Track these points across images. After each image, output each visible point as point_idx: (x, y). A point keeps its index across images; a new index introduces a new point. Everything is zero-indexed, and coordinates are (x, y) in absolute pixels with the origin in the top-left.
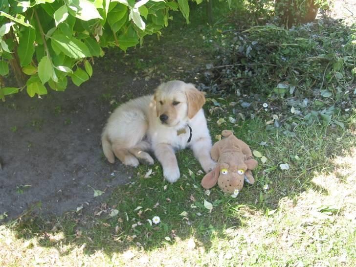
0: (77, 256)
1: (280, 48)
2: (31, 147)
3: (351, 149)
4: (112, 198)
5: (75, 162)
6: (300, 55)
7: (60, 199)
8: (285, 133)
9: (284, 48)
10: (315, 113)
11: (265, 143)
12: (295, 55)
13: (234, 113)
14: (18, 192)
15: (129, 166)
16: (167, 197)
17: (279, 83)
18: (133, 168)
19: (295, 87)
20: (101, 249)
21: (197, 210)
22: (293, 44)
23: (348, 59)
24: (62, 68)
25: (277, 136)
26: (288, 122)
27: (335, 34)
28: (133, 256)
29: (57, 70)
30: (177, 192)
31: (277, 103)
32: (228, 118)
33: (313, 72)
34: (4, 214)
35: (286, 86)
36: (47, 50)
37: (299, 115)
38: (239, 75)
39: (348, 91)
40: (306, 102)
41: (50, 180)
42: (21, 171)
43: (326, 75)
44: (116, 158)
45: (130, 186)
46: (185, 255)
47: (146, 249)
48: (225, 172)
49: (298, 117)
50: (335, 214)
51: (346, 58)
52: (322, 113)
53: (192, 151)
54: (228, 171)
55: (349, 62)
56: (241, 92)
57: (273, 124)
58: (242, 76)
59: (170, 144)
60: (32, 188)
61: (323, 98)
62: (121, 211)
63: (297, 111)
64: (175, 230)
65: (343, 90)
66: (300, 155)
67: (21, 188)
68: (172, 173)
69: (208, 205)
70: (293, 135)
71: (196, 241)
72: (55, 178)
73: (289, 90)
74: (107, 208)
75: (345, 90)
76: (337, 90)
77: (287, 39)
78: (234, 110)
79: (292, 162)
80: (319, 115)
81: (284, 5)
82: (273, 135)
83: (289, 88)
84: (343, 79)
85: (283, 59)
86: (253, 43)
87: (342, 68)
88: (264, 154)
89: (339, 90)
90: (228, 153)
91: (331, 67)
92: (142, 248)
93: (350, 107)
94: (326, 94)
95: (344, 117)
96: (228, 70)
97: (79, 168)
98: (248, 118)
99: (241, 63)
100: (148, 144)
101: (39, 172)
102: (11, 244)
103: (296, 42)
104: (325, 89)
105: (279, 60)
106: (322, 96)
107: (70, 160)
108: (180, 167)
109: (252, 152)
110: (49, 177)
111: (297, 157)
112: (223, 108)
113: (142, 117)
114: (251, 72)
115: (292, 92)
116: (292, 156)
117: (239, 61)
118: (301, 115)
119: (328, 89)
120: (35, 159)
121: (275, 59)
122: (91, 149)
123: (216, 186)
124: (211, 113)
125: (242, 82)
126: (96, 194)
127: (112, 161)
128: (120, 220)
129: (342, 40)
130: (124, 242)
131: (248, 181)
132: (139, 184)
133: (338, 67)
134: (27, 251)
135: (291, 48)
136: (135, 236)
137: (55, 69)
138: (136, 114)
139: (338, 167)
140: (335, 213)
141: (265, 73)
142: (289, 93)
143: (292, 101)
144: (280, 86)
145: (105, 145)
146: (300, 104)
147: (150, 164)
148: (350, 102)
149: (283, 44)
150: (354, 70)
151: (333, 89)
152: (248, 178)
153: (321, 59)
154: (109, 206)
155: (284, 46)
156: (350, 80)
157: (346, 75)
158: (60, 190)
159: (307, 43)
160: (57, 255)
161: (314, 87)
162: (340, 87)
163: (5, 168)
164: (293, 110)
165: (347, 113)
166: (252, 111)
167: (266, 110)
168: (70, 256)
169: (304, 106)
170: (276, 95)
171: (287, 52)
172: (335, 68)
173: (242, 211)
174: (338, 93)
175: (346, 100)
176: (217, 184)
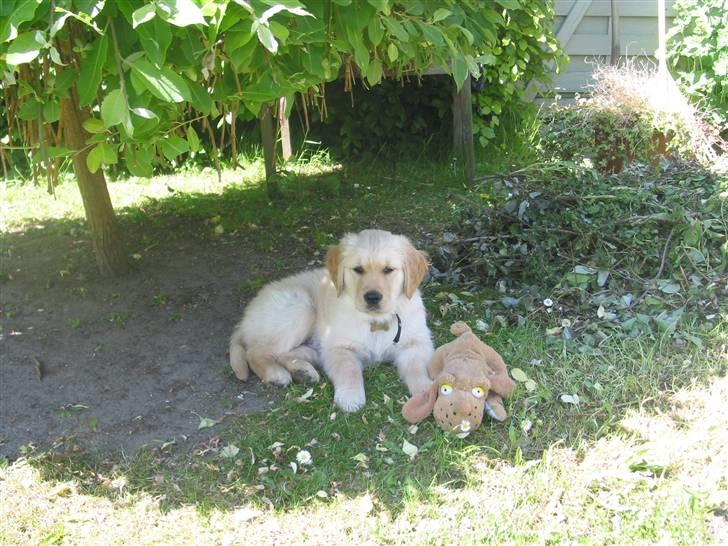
0: (148, 510)
1: (581, 203)
2: (100, 350)
3: (709, 379)
4: (231, 431)
5: (175, 376)
6: (618, 214)
7: (136, 431)
8: (581, 349)
9: (590, 203)
10: (644, 318)
11: (539, 362)
12: (610, 214)
13: (488, 316)
14: (63, 415)
15: (273, 383)
16: (332, 431)
17: (577, 264)
18: (281, 386)
19: (608, 273)
20: (193, 502)
21: (388, 454)
22: (607, 196)
23: (713, 224)
24: (144, 113)
25: (564, 351)
26: (591, 332)
27: (688, 181)
28: (251, 517)
29: (135, 115)
30: (354, 426)
31: (572, 301)
32: (475, 324)
33: (644, 246)
34: (30, 445)
35: (592, 270)
36: (122, 83)
37: (612, 322)
38: (503, 252)
39: (714, 284)
40: (627, 299)
41: (123, 402)
42: (74, 384)
43: (668, 252)
44: (251, 373)
45: (269, 414)
46: (350, 523)
47: (277, 509)
48: (447, 390)
49: (610, 325)
50: (658, 476)
51: (708, 223)
52: (658, 319)
53: (396, 368)
54: (453, 387)
55: (715, 231)
56: (507, 285)
57: (560, 334)
58: (508, 252)
59: (353, 350)
60: (88, 410)
61: (663, 294)
62: (242, 450)
63: (609, 314)
64: (340, 483)
65: (705, 282)
66: (604, 383)
67: (69, 409)
68: (350, 396)
69: (409, 449)
70: (596, 352)
71: (376, 501)
72: (133, 398)
73: (597, 278)
74: (219, 446)
75: (707, 282)
76: (691, 280)
77: (596, 188)
78: (488, 311)
79: (588, 392)
80: (652, 322)
81: (606, 148)
82: (557, 351)
83: (597, 274)
84: (704, 262)
85: (586, 220)
86: (532, 195)
87: (700, 239)
88: (533, 375)
89: (696, 281)
90: (457, 360)
91: (678, 238)
92: (272, 506)
93: (716, 311)
94: (669, 288)
95: (702, 327)
96: (485, 244)
97: (179, 386)
98: (512, 322)
99: (509, 233)
100: (315, 353)
101: (107, 387)
102: (31, 486)
103: (613, 193)
104: (668, 278)
105: (578, 222)
106: (661, 291)
107: (167, 374)
108: (367, 390)
109: (509, 370)
110: (123, 397)
111: (597, 386)
112: (468, 309)
113: (306, 299)
114: (526, 246)
115: (602, 281)
116: (588, 385)
117: (505, 229)
118: (616, 321)
119: (673, 278)
120: (103, 368)
121: (571, 220)
122: (209, 360)
123: (431, 418)
124: (444, 314)
125: (509, 263)
126: (203, 424)
127: (242, 376)
128: (239, 462)
129: (700, 191)
130: (239, 496)
131: (492, 413)
132: (285, 411)
133: (692, 238)
134: (58, 502)
135: (602, 203)
136: (261, 487)
137: (131, 112)
138: (296, 296)
139: (679, 406)
140: (657, 473)
141: (553, 248)
142: (597, 283)
143: (601, 298)
144: (579, 269)
145: (235, 353)
146: (616, 302)
147: (312, 380)
148: (715, 302)
149: (589, 196)
150: (725, 246)
151: (682, 277)
152: (492, 408)
153: (658, 221)
154: (223, 443)
155: (589, 199)
156: (719, 264)
157: (710, 255)
158: (139, 417)
159: (634, 194)
160: (111, 510)
161: (646, 275)
162: (698, 275)
163: (47, 379)
164: (601, 313)
165: (709, 321)
166: (522, 313)
167: (549, 310)
168: (134, 510)
169: (624, 306)
170: (570, 286)
171: (595, 209)
172: (687, 240)
173: (472, 459)
174: (693, 286)
175: (709, 299)
176: (432, 414)
